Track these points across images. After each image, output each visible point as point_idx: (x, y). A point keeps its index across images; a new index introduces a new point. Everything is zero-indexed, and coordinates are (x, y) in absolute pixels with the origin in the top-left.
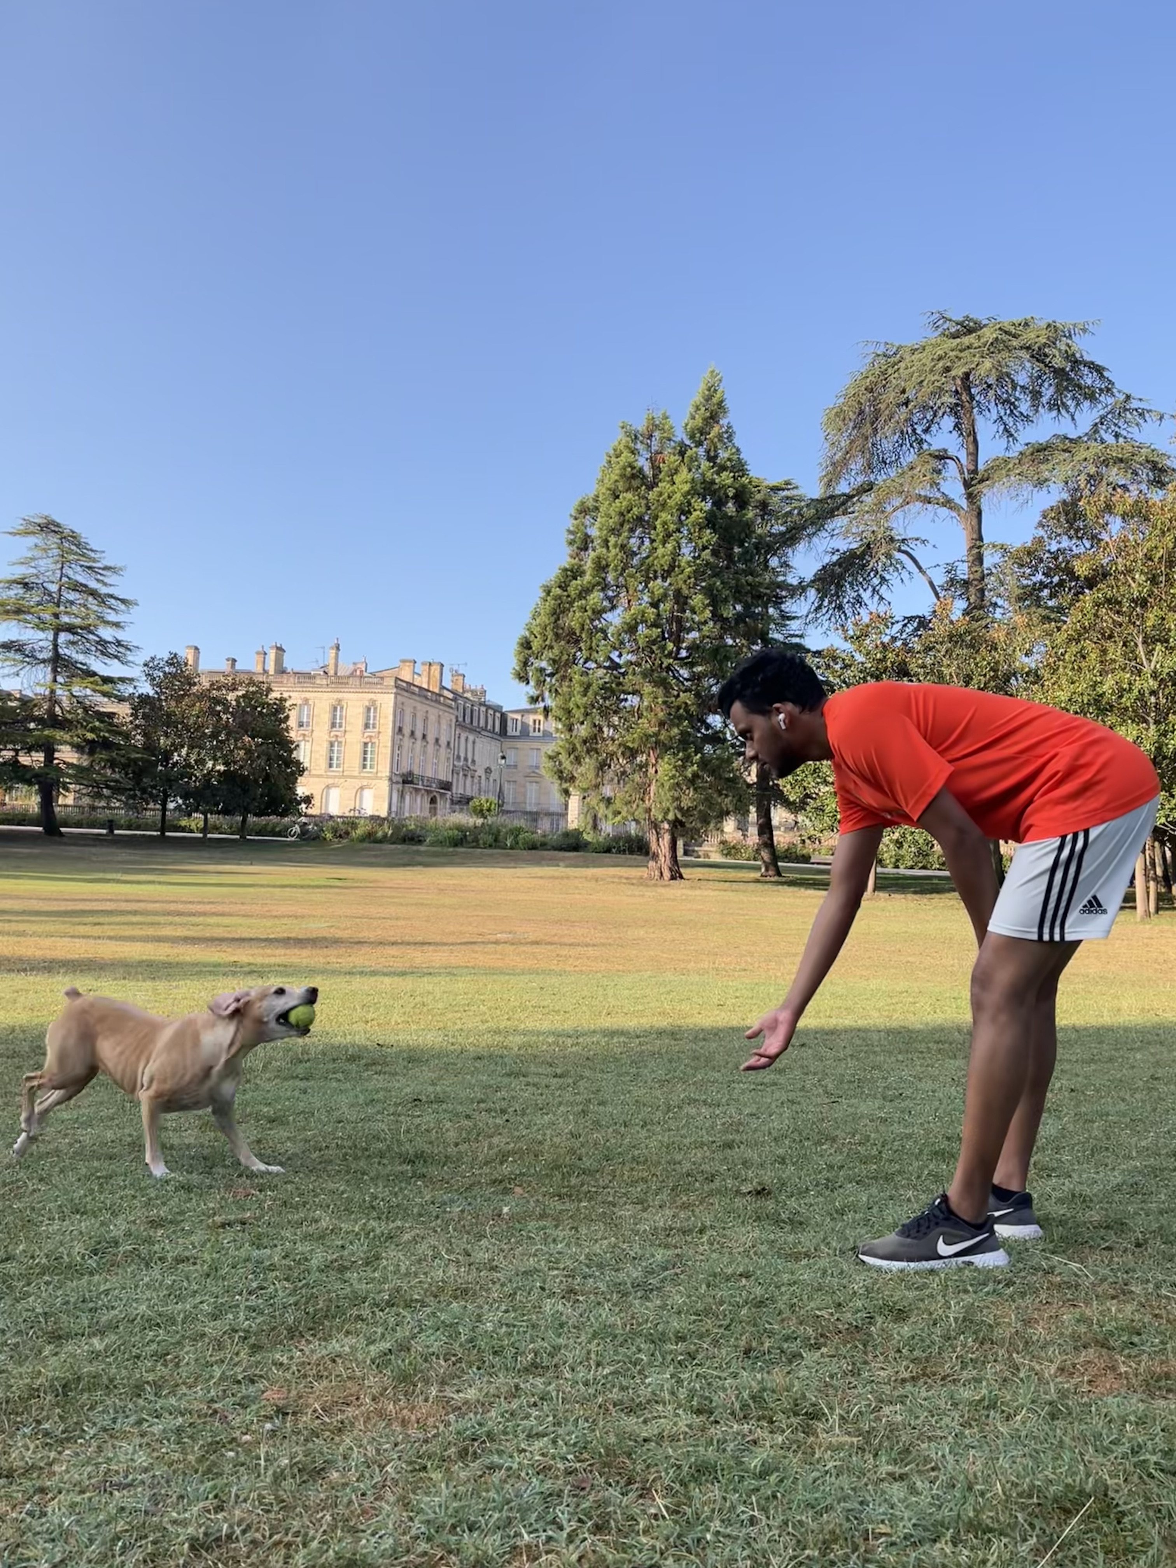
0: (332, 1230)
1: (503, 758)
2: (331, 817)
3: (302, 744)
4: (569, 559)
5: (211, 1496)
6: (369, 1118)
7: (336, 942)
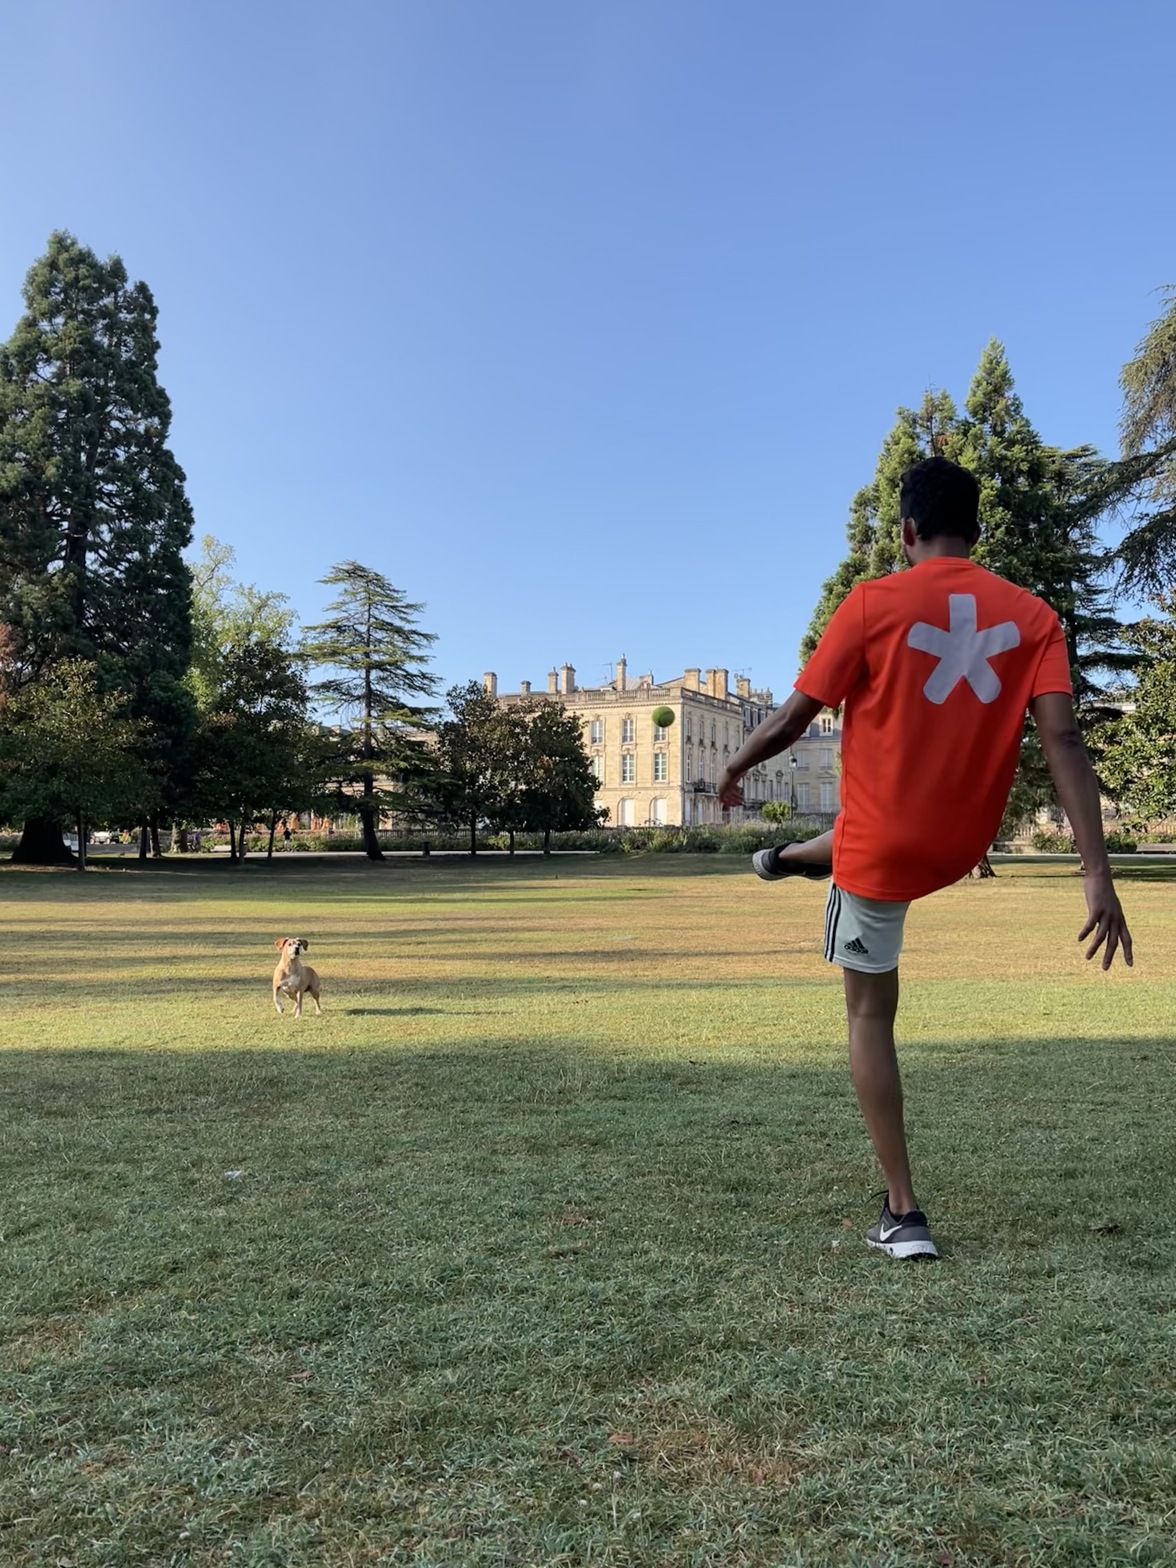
0: (662, 1263)
1: (794, 760)
2: (628, 829)
3: (596, 759)
4: (851, 553)
5: (567, 1549)
6: (690, 1142)
7: (641, 954)
